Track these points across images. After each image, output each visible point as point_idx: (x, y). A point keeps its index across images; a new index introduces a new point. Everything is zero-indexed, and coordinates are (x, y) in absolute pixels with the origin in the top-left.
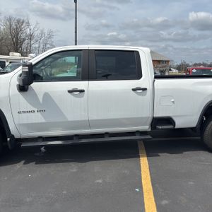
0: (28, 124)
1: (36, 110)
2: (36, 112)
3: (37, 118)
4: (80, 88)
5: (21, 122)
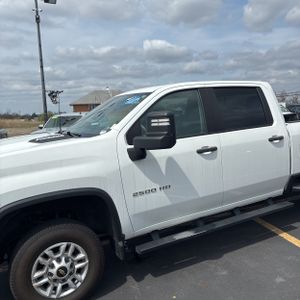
0: (146, 213)
1: (157, 187)
2: (158, 189)
3: (160, 200)
4: (211, 146)
5: (137, 212)
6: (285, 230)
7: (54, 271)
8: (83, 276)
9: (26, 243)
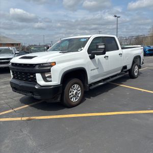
1: (96, 68)
6: (122, 84)
7: (74, 93)
8: (80, 95)
9: (67, 85)
